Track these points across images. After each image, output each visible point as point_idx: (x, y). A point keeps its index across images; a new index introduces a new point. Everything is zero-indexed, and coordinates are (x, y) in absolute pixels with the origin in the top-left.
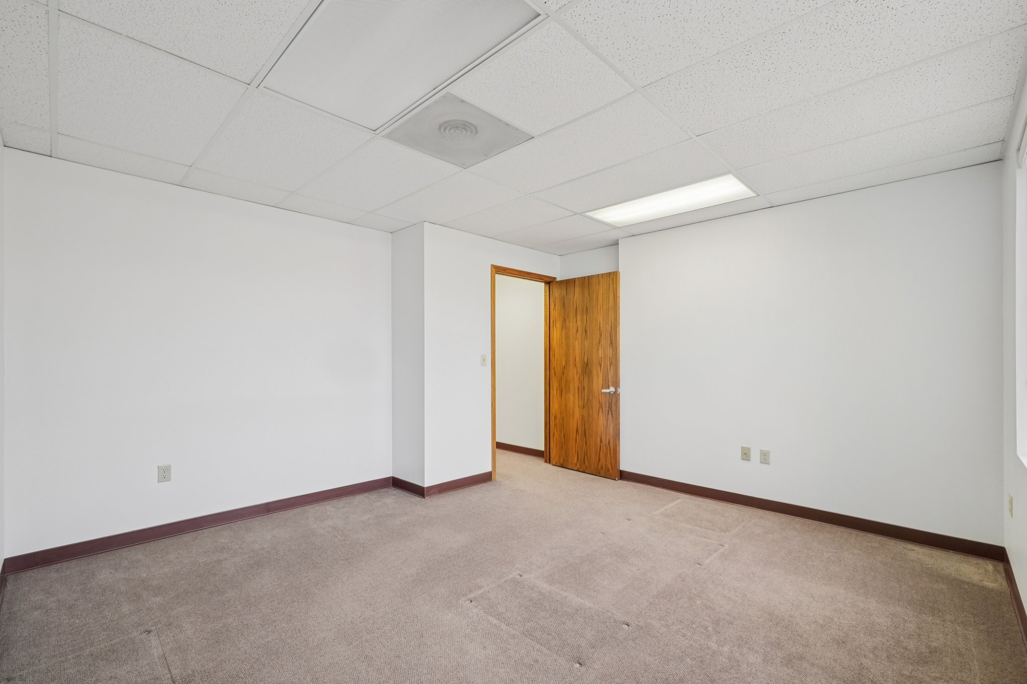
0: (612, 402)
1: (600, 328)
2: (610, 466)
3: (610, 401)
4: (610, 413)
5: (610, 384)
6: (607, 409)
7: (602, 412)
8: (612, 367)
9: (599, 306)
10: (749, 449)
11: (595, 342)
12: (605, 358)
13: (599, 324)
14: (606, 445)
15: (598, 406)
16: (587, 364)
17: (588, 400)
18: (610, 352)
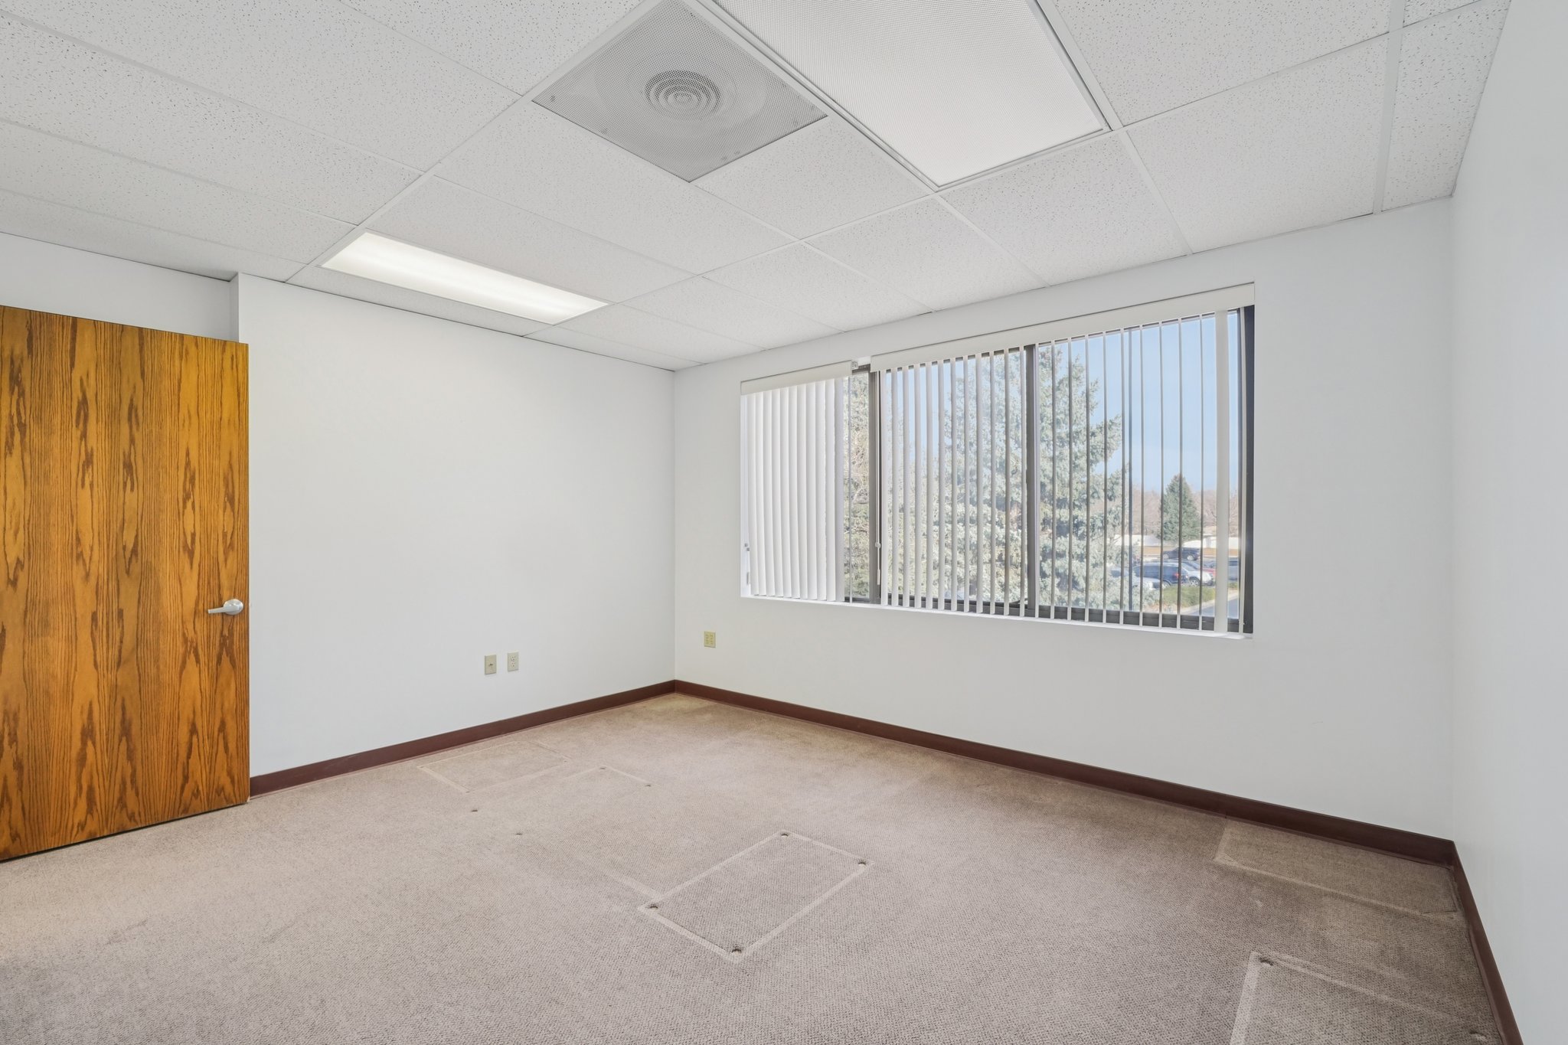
0: (231, 634)
1: (188, 464)
2: (225, 780)
3: (226, 632)
4: (225, 659)
5: (226, 593)
6: (215, 652)
7: (198, 661)
8: (232, 556)
9: (184, 410)
10: (494, 657)
11: (167, 496)
12: (208, 537)
13: (183, 454)
14: (210, 736)
15: (181, 650)
16: (134, 551)
17: (138, 641)
18: (223, 520)
